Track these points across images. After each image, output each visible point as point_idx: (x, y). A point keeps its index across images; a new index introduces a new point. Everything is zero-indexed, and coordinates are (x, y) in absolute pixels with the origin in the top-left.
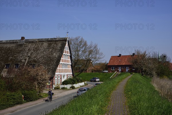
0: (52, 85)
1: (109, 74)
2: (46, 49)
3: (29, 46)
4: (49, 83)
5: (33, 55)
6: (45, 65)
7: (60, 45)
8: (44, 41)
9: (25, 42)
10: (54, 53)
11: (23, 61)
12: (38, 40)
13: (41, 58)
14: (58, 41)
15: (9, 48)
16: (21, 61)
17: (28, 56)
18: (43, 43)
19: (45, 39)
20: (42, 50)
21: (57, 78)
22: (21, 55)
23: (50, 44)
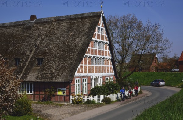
0: (68, 96)
1: (180, 74)
2: (66, 32)
3: (41, 30)
4: (64, 93)
5: (44, 43)
6: (60, 59)
7: (88, 24)
8: (63, 20)
9: (36, 23)
10: (76, 38)
11: (28, 53)
12: (56, 18)
13: (54, 48)
14: (86, 18)
15: (13, 33)
16: (24, 54)
17: (36, 46)
18: (62, 24)
19: (66, 16)
20: (58, 34)
21: (80, 83)
22: (26, 44)
23: (72, 25)
